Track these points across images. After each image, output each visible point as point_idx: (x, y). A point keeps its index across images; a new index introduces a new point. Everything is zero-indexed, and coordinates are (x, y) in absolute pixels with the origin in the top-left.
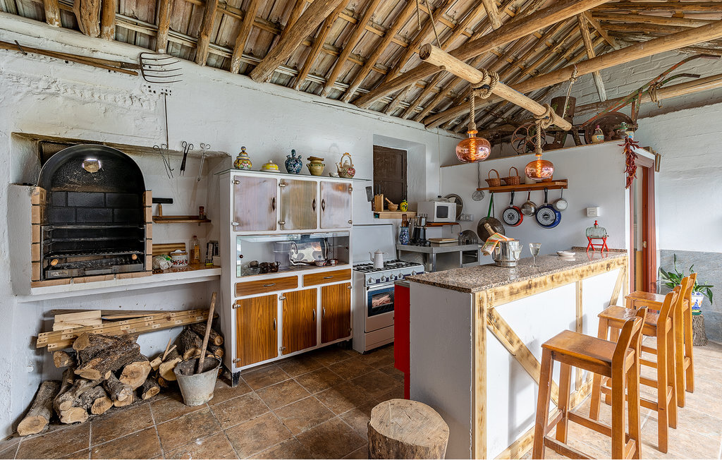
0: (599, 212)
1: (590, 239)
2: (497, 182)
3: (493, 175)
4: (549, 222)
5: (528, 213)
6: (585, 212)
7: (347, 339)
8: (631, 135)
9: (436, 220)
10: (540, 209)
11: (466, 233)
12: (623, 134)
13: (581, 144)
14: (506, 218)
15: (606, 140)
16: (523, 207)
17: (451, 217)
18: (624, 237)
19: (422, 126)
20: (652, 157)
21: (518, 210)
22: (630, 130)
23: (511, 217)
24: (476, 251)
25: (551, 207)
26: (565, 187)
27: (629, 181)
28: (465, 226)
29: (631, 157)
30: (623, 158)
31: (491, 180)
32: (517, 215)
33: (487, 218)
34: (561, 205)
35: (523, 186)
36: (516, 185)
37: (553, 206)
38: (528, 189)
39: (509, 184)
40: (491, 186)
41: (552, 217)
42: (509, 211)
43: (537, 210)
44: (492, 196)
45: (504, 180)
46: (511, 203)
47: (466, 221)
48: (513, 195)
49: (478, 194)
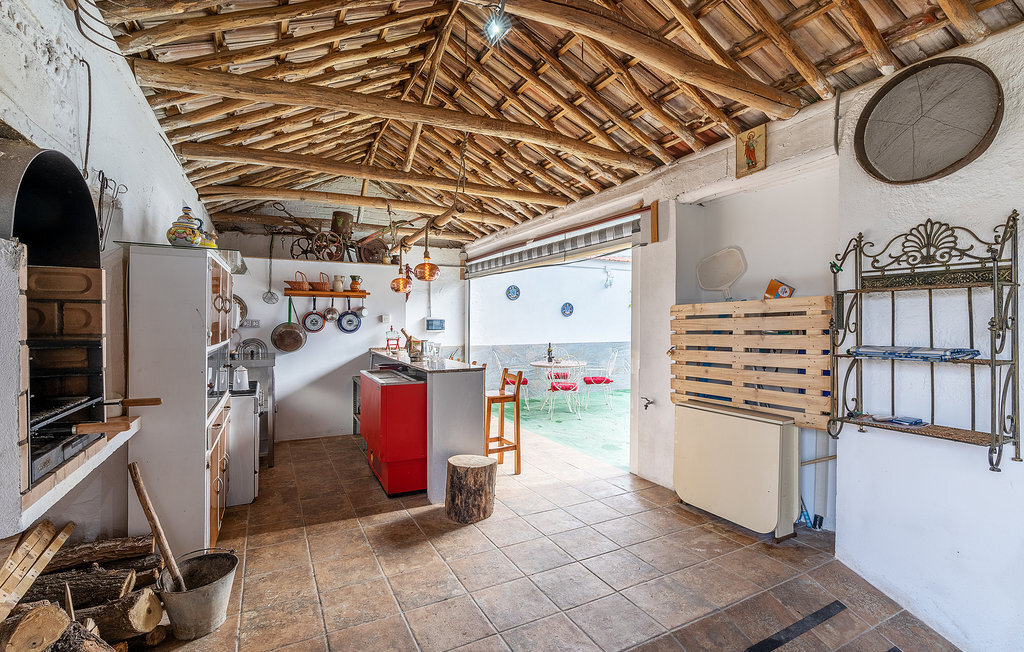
0: (391, 319)
1: (387, 341)
2: (303, 286)
3: (299, 278)
4: (352, 328)
5: (332, 319)
6: (380, 319)
10: (344, 315)
11: (247, 342)
14: (308, 324)
21: (322, 316)
23: (314, 323)
25: (354, 314)
26: (365, 297)
28: (250, 334)
31: (299, 283)
32: (320, 320)
33: (289, 324)
34: (365, 312)
35: (333, 293)
36: (325, 291)
37: (357, 313)
38: (331, 296)
39: (316, 289)
40: (295, 289)
41: (355, 323)
42: (312, 317)
43: (342, 316)
44: (290, 300)
45: (310, 284)
46: (314, 309)
47: (252, 327)
48: (315, 300)
49: (269, 297)
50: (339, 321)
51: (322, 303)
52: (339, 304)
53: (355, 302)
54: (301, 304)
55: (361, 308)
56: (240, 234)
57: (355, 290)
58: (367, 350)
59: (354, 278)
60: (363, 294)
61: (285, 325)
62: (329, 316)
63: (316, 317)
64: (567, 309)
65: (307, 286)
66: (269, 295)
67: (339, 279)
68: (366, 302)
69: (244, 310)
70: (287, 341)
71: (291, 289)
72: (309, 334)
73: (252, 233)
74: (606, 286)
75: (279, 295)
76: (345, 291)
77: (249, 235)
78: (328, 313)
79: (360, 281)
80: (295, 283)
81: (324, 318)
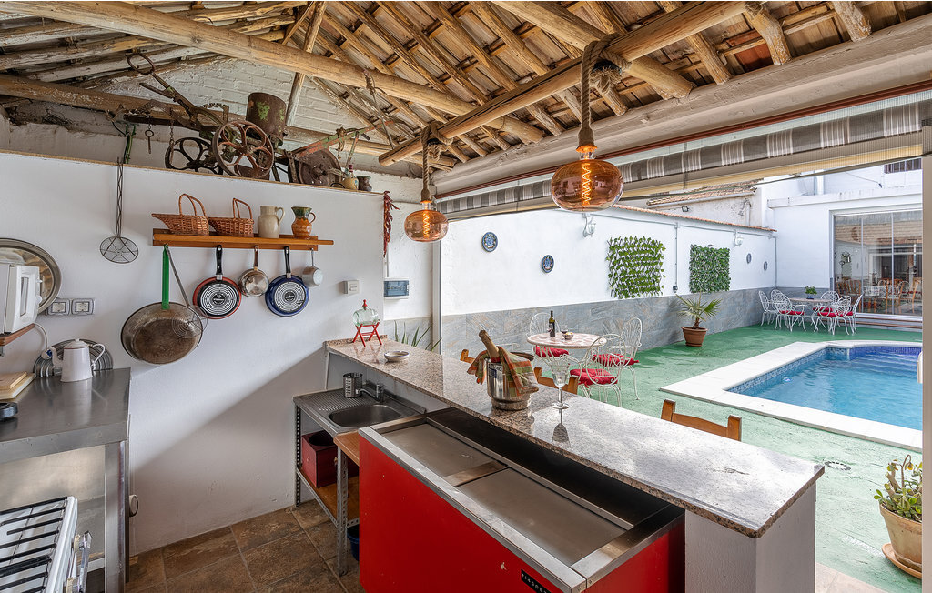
0: (361, 287)
1: (358, 328)
2: (193, 226)
4: (295, 306)
5: (254, 291)
6: (344, 287)
10: (278, 283)
14: (206, 302)
16: (244, 280)
17: (31, 310)
21: (235, 287)
23: (218, 300)
25: (297, 280)
27: (385, 248)
31: (188, 218)
33: (163, 306)
34: (318, 277)
35: (258, 239)
36: (243, 235)
37: (302, 278)
38: (253, 246)
39: (223, 231)
40: (180, 232)
41: (299, 297)
42: (214, 289)
43: (274, 285)
44: (166, 255)
45: (212, 222)
46: (219, 271)
47: (73, 313)
48: (219, 255)
49: (116, 248)
50: (269, 295)
51: (235, 260)
52: (269, 263)
53: (299, 258)
54: (191, 263)
55: (310, 270)
56: (62, 130)
57: (300, 235)
58: (319, 345)
59: (299, 212)
60: (312, 244)
61: (153, 308)
62: (250, 287)
63: (224, 289)
64: (548, 263)
65: (205, 227)
66: (117, 242)
67: (271, 212)
68: (319, 258)
69: (51, 275)
70: (159, 342)
71: (169, 232)
72: (210, 324)
73: (88, 132)
74: (585, 235)
75: (142, 243)
76: (282, 237)
77: (80, 134)
78: (248, 281)
79: (310, 218)
80: (180, 218)
81: (240, 288)
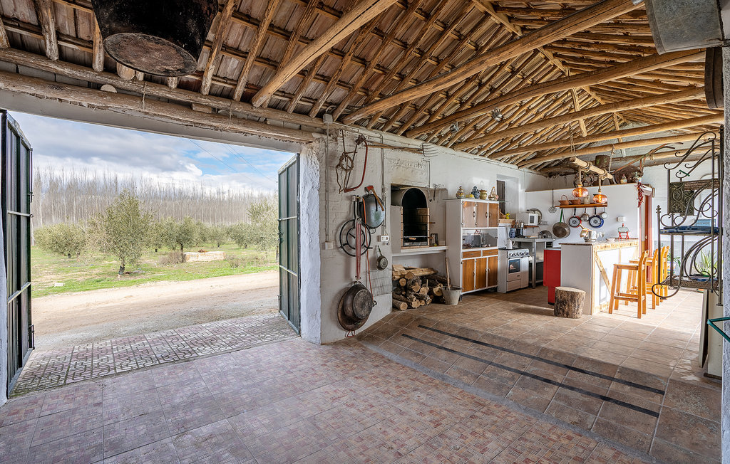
0: (624, 219)
1: (620, 233)
2: (567, 203)
3: (564, 199)
4: (597, 225)
5: (585, 220)
6: (617, 219)
7: (496, 286)
8: (640, 180)
9: (529, 224)
10: (591, 218)
11: (543, 232)
12: (637, 179)
13: (613, 184)
14: (571, 223)
15: (628, 182)
16: (582, 217)
17: (536, 223)
18: (636, 231)
19: (517, 167)
20: (651, 190)
21: (579, 219)
22: (640, 176)
23: (575, 222)
24: (551, 242)
25: (598, 216)
26: (606, 206)
27: (640, 204)
28: (543, 228)
29: (640, 192)
30: (637, 192)
32: (578, 221)
33: (560, 223)
34: (605, 216)
35: (583, 205)
36: (578, 204)
37: (600, 216)
39: (573, 204)
40: (563, 205)
41: (599, 222)
42: (574, 219)
43: (590, 218)
44: (562, 210)
45: (570, 201)
46: (575, 215)
47: (543, 225)
48: (574, 210)
49: (553, 209)
50: (589, 220)
51: (580, 211)
52: (590, 211)
53: (599, 210)
54: (568, 212)
55: (603, 213)
61: (558, 223)
63: (576, 219)
68: (606, 209)
71: (561, 205)
72: (572, 229)
75: (557, 208)
76: (591, 203)
80: (563, 201)
